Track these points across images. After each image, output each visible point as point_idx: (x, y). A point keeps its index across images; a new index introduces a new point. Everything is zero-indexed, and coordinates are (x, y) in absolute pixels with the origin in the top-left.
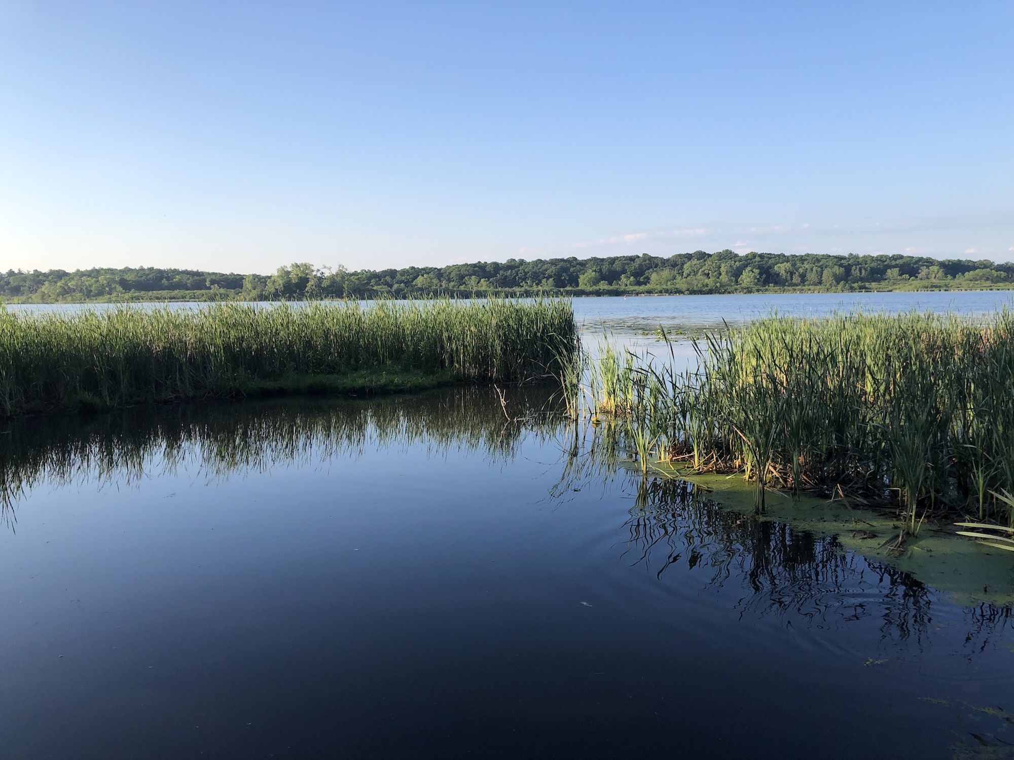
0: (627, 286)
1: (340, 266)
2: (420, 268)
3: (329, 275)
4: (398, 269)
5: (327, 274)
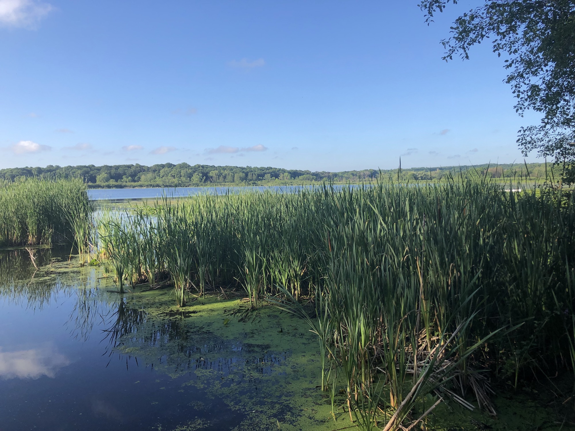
0: (126, 182)
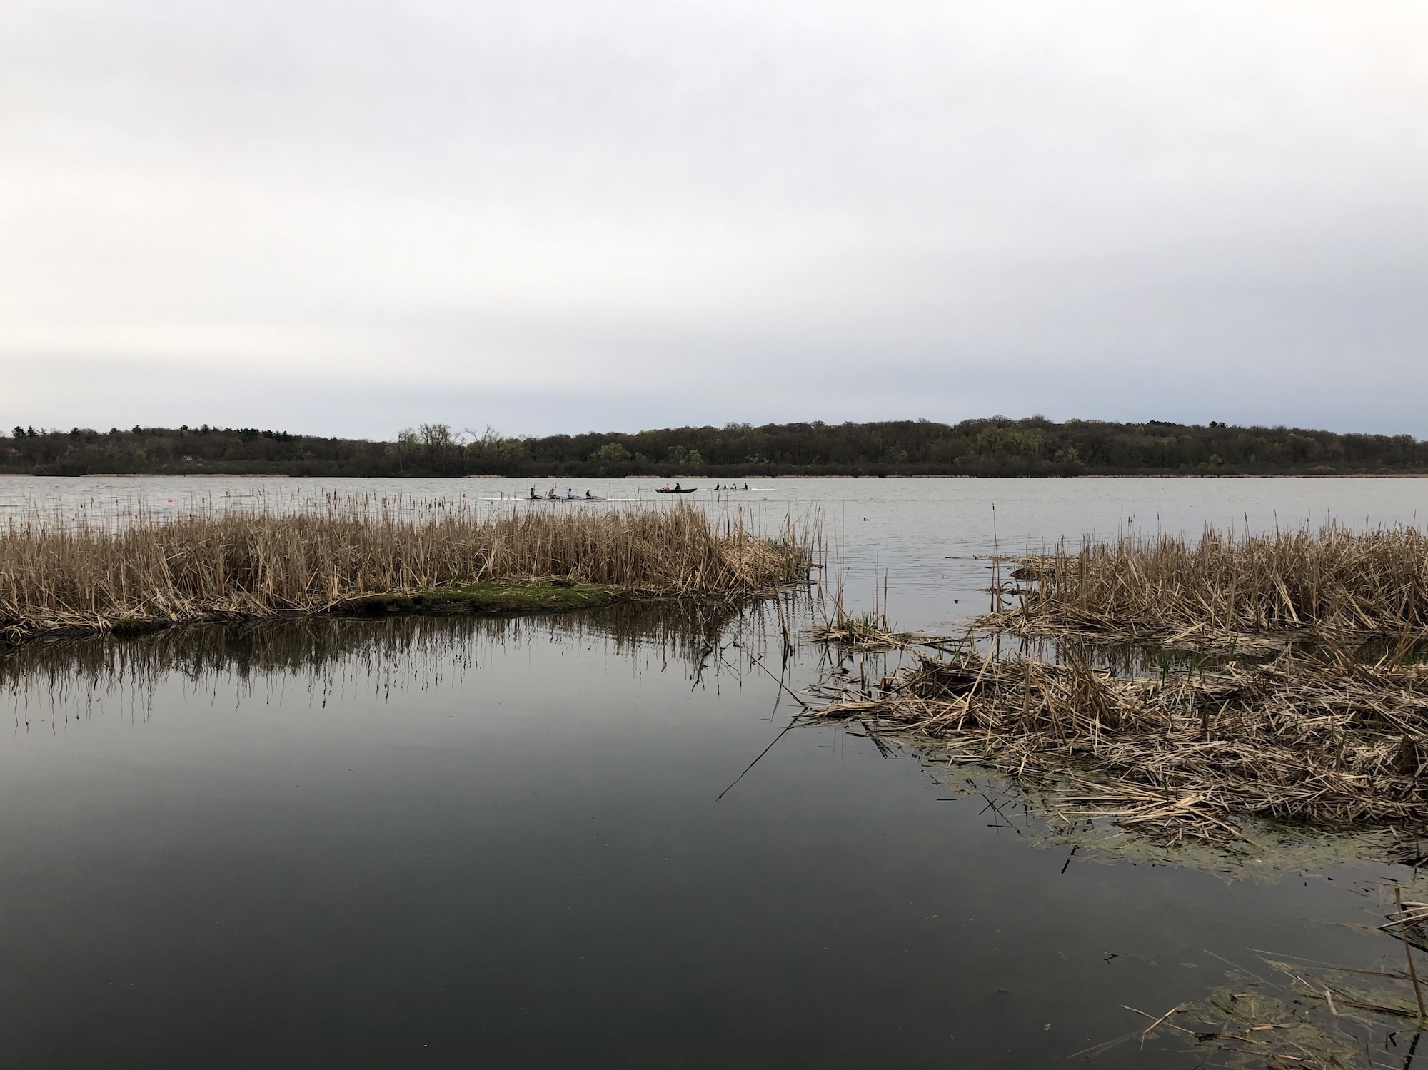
1: (488, 429)
2: (603, 434)
3: (473, 442)
4: (572, 435)
5: (469, 440)
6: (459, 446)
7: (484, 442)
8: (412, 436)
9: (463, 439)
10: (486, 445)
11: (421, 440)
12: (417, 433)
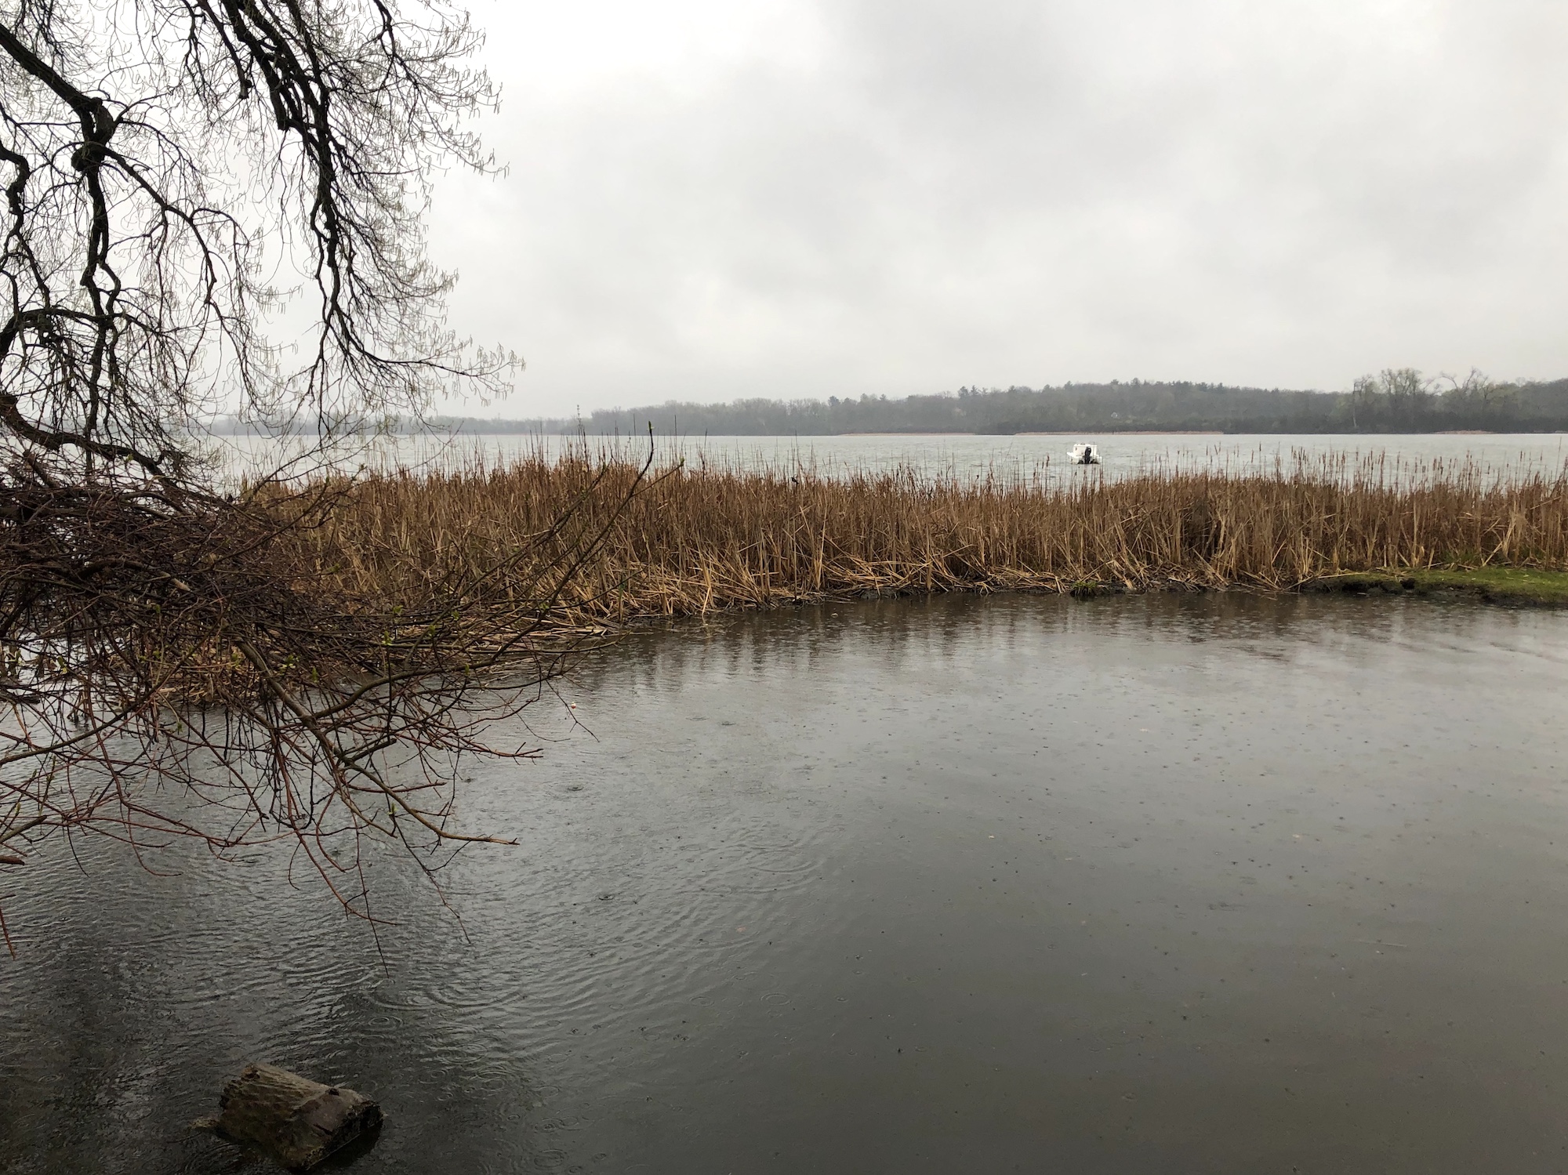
1: (1473, 372)
3: (1451, 389)
5: (1447, 387)
6: (1431, 396)
7: (1466, 389)
8: (1371, 384)
9: (1438, 386)
10: (1468, 393)
11: (1382, 388)
12: (1378, 380)
